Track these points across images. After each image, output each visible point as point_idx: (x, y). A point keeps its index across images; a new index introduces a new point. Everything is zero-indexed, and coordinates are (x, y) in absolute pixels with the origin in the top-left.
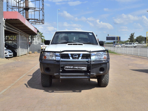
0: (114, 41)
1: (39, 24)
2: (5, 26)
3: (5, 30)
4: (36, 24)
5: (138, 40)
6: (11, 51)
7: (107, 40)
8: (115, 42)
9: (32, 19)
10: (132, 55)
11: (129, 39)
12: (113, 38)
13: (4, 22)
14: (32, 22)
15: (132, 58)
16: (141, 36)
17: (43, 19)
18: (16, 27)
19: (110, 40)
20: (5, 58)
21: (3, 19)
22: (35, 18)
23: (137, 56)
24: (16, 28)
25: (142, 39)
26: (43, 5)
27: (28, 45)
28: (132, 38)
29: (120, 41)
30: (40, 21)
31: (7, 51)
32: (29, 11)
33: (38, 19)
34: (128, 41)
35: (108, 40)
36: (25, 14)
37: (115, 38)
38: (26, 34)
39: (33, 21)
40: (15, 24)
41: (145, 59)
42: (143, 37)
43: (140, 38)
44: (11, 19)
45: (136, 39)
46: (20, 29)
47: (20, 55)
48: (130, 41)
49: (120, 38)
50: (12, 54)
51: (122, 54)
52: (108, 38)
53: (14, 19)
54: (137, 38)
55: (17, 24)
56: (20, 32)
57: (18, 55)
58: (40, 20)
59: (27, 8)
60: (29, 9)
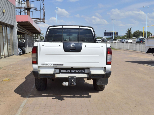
0: (112, 36)
1: (40, 23)
2: (17, 28)
3: (18, 31)
4: (37, 23)
5: (135, 35)
6: (20, 49)
7: (104, 35)
8: (112, 38)
10: (128, 50)
11: (127, 34)
12: (110, 34)
13: (17, 25)
15: (128, 52)
16: (138, 31)
17: (44, 18)
19: (107, 35)
20: (19, 55)
21: (16, 22)
22: (37, 18)
23: (132, 51)
24: (24, 29)
25: (140, 34)
26: (43, 4)
28: (129, 33)
29: (118, 36)
30: (42, 21)
31: (19, 49)
33: (39, 19)
34: (125, 36)
35: (106, 35)
37: (112, 33)
40: (24, 25)
41: (139, 53)
42: (140, 32)
43: (138, 33)
44: (22, 22)
45: (133, 34)
46: (27, 30)
47: (28, 52)
48: (128, 36)
49: (117, 33)
50: (21, 52)
51: (120, 49)
52: (106, 34)
53: (25, 22)
54: (134, 32)
55: (26, 25)
56: (27, 32)
57: (26, 53)
58: (42, 19)
59: (29, 8)
60: (30, 9)
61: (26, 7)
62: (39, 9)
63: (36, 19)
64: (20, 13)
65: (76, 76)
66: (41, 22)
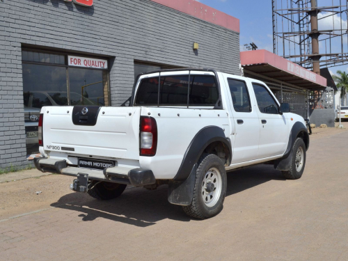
1: (341, 63)
4: (336, 64)
9: (327, 55)
13: (242, 71)
14: (326, 61)
18: (271, 77)
21: (240, 65)
22: (332, 53)
27: (307, 111)
30: (344, 58)
32: (320, 37)
33: (338, 55)
36: (311, 45)
38: (301, 88)
39: (328, 58)
40: (266, 72)
44: (254, 65)
46: (283, 81)
56: (282, 86)
58: (344, 55)
59: (315, 32)
60: (318, 34)
61: (310, 30)
62: (339, 33)
63: (330, 55)
64: (300, 44)
65: (87, 175)
66: (342, 61)
